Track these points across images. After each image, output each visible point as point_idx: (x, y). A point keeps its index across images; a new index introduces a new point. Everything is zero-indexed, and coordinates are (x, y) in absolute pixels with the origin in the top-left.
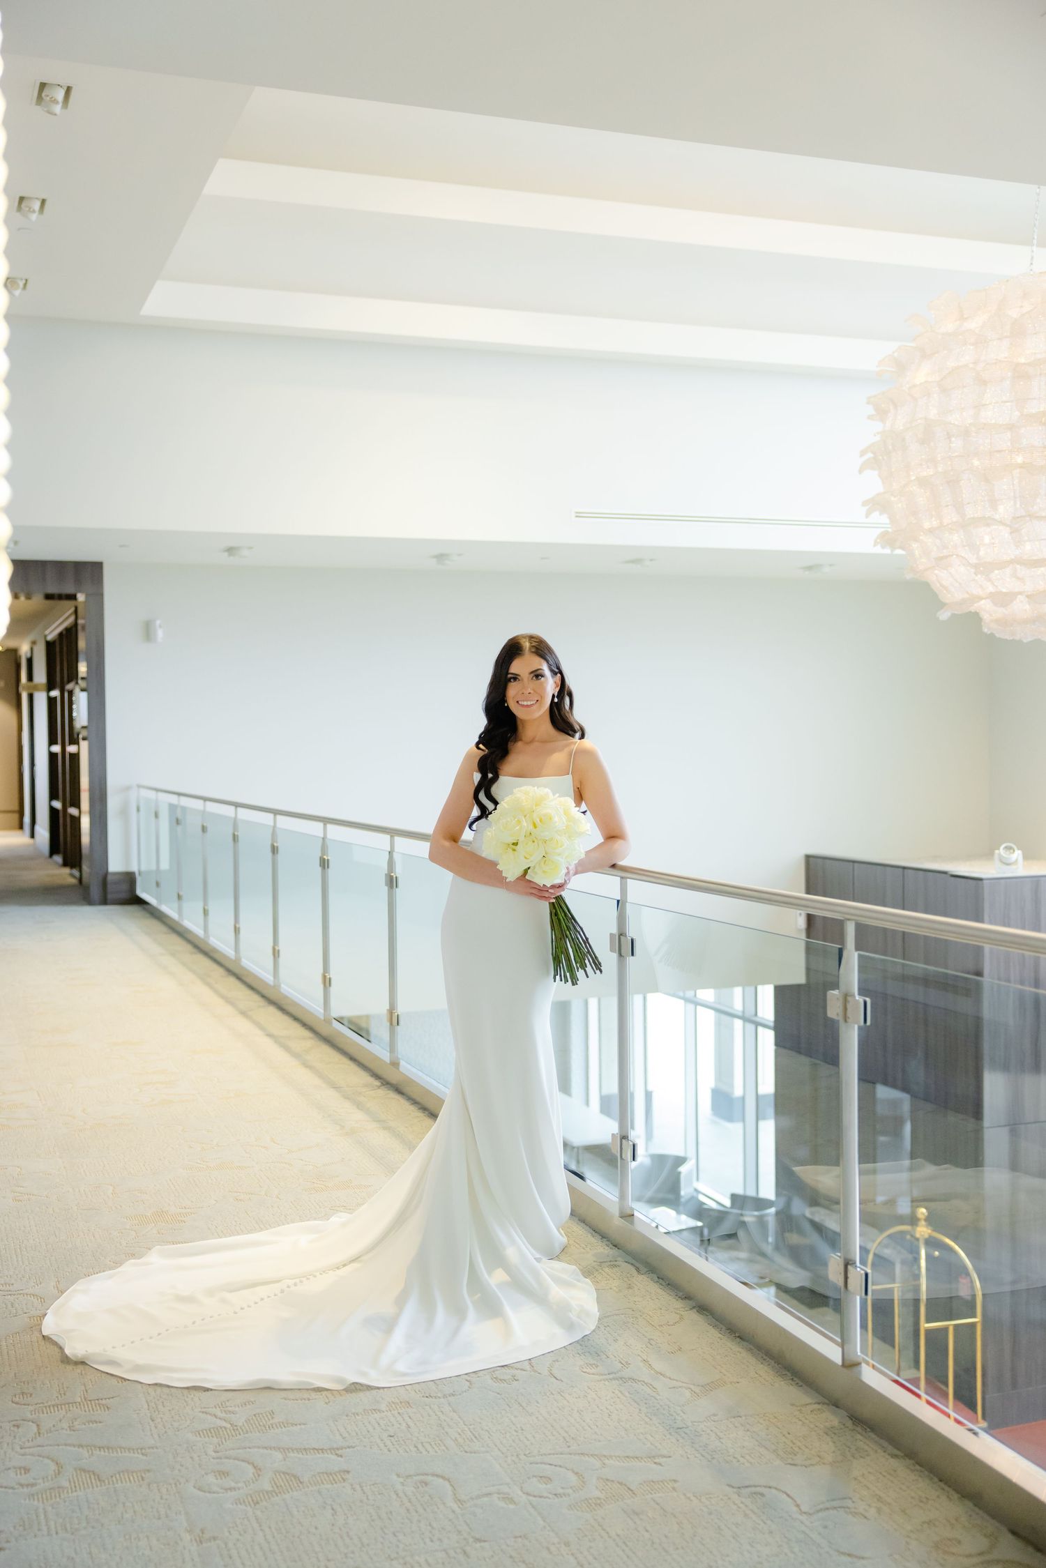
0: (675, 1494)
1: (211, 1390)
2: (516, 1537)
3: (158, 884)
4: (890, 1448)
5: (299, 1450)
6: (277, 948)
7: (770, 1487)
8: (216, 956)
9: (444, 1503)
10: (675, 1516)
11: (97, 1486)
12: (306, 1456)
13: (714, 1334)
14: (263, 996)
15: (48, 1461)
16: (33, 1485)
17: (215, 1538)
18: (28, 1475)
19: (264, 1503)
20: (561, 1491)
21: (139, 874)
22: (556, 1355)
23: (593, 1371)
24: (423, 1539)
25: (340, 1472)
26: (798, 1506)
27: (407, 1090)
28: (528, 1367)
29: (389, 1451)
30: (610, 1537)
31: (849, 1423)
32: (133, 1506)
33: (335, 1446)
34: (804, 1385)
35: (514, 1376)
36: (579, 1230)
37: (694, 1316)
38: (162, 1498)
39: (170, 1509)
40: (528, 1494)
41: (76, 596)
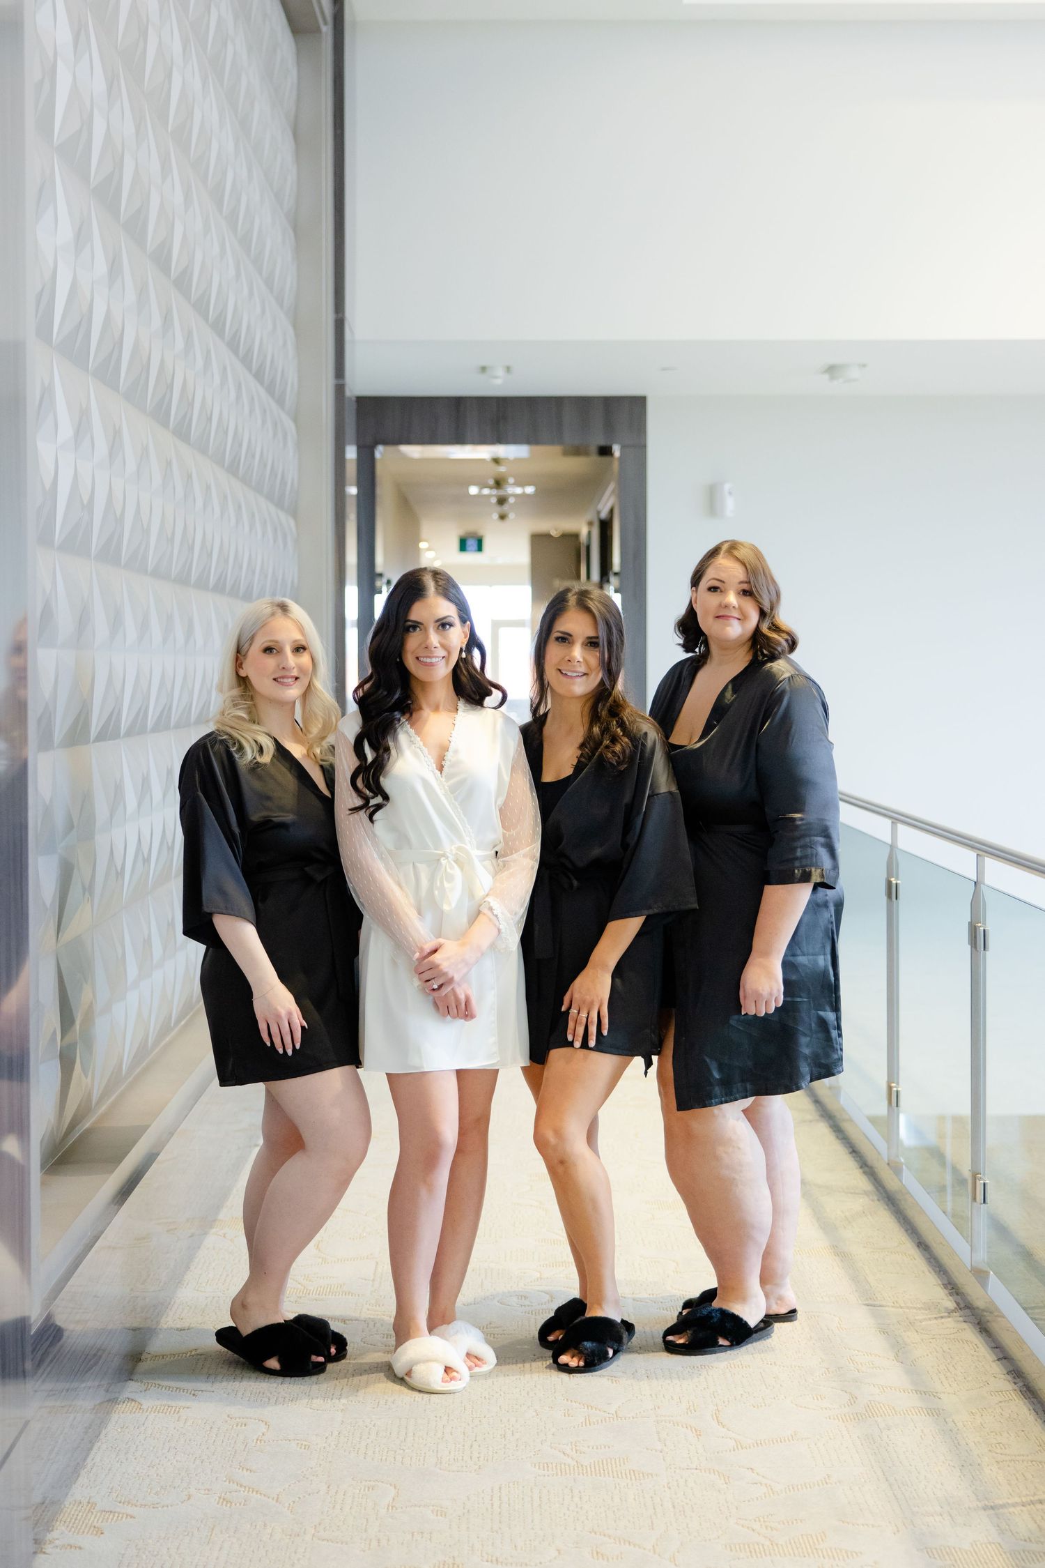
41: (610, 448)
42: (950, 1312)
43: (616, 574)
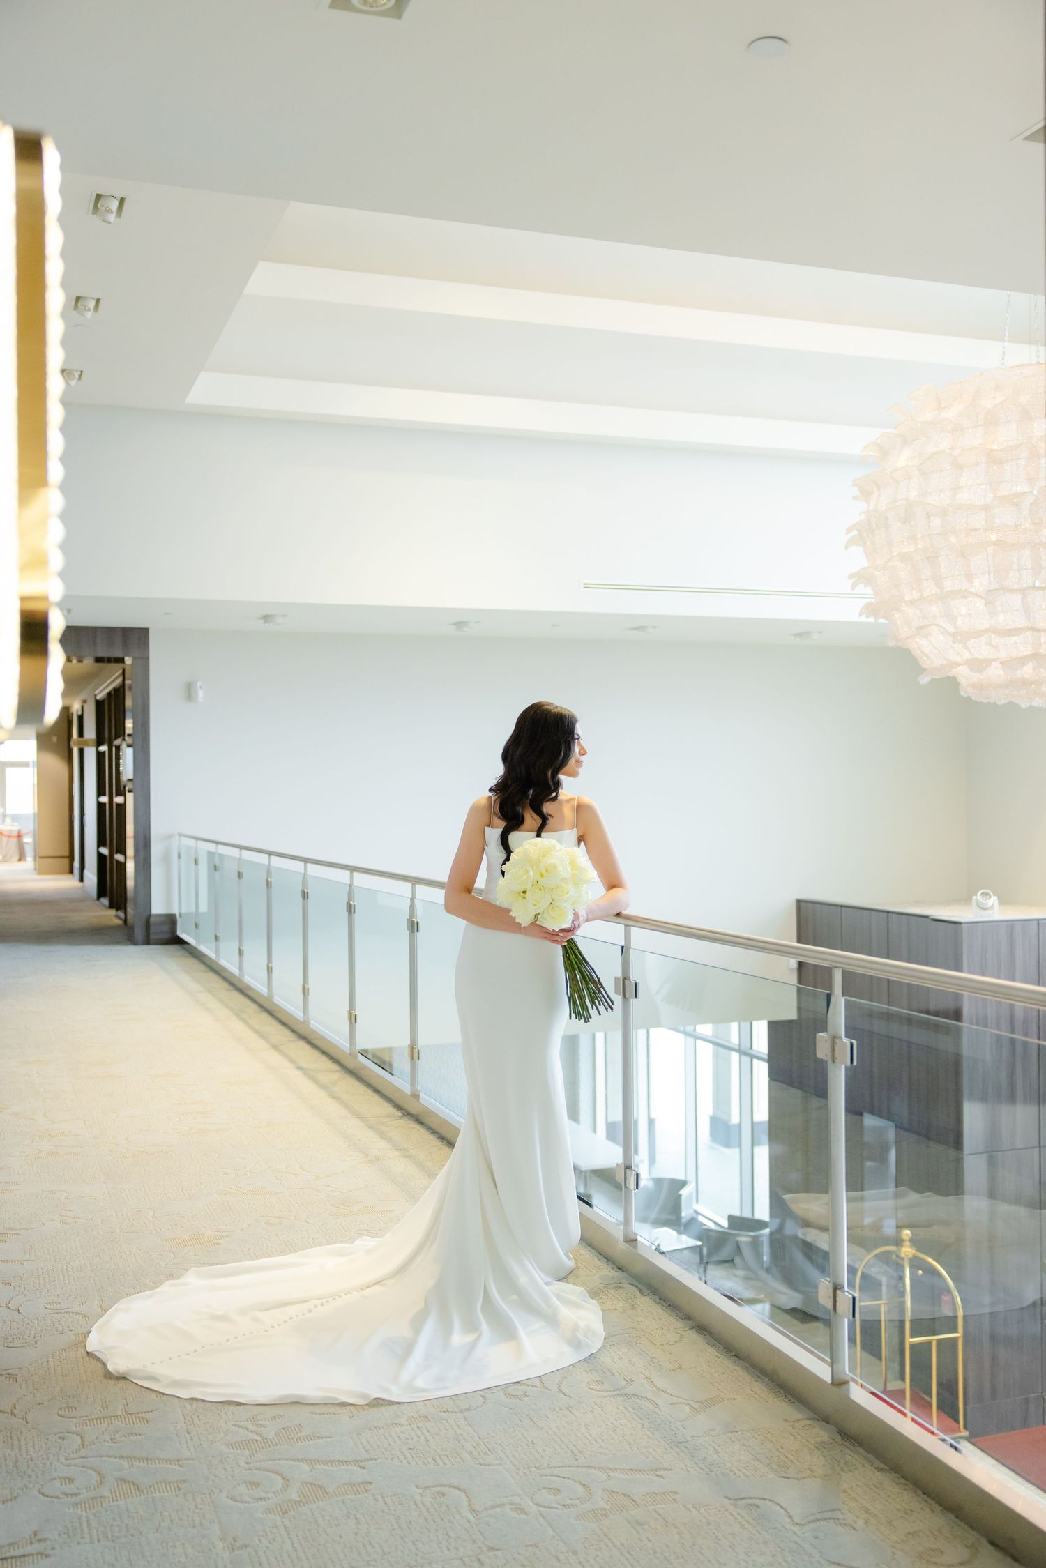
0: (675, 1505)
1: (243, 1404)
2: (526, 1546)
3: (197, 926)
4: (878, 1463)
5: (325, 1462)
6: (306, 987)
7: (764, 1499)
8: (250, 993)
9: (460, 1514)
10: (676, 1527)
11: (137, 1496)
12: (331, 1468)
13: (712, 1353)
14: (293, 1031)
15: (93, 1473)
16: (76, 1495)
17: (246, 1546)
18: (72, 1486)
19: (292, 1512)
20: (569, 1502)
21: (180, 916)
22: (564, 1372)
23: (599, 1387)
24: (440, 1548)
25: (363, 1483)
26: (790, 1517)
27: (427, 1120)
28: (538, 1383)
29: (409, 1463)
30: (615, 1546)
31: (839, 1438)
32: (170, 1515)
33: (359, 1458)
34: (796, 1402)
35: (525, 1392)
36: (586, 1253)
37: (694, 1335)
38: (197, 1508)
39: (204, 1518)
40: (538, 1505)
41: (123, 659)
42: (400, 1117)
43: (129, 735)
